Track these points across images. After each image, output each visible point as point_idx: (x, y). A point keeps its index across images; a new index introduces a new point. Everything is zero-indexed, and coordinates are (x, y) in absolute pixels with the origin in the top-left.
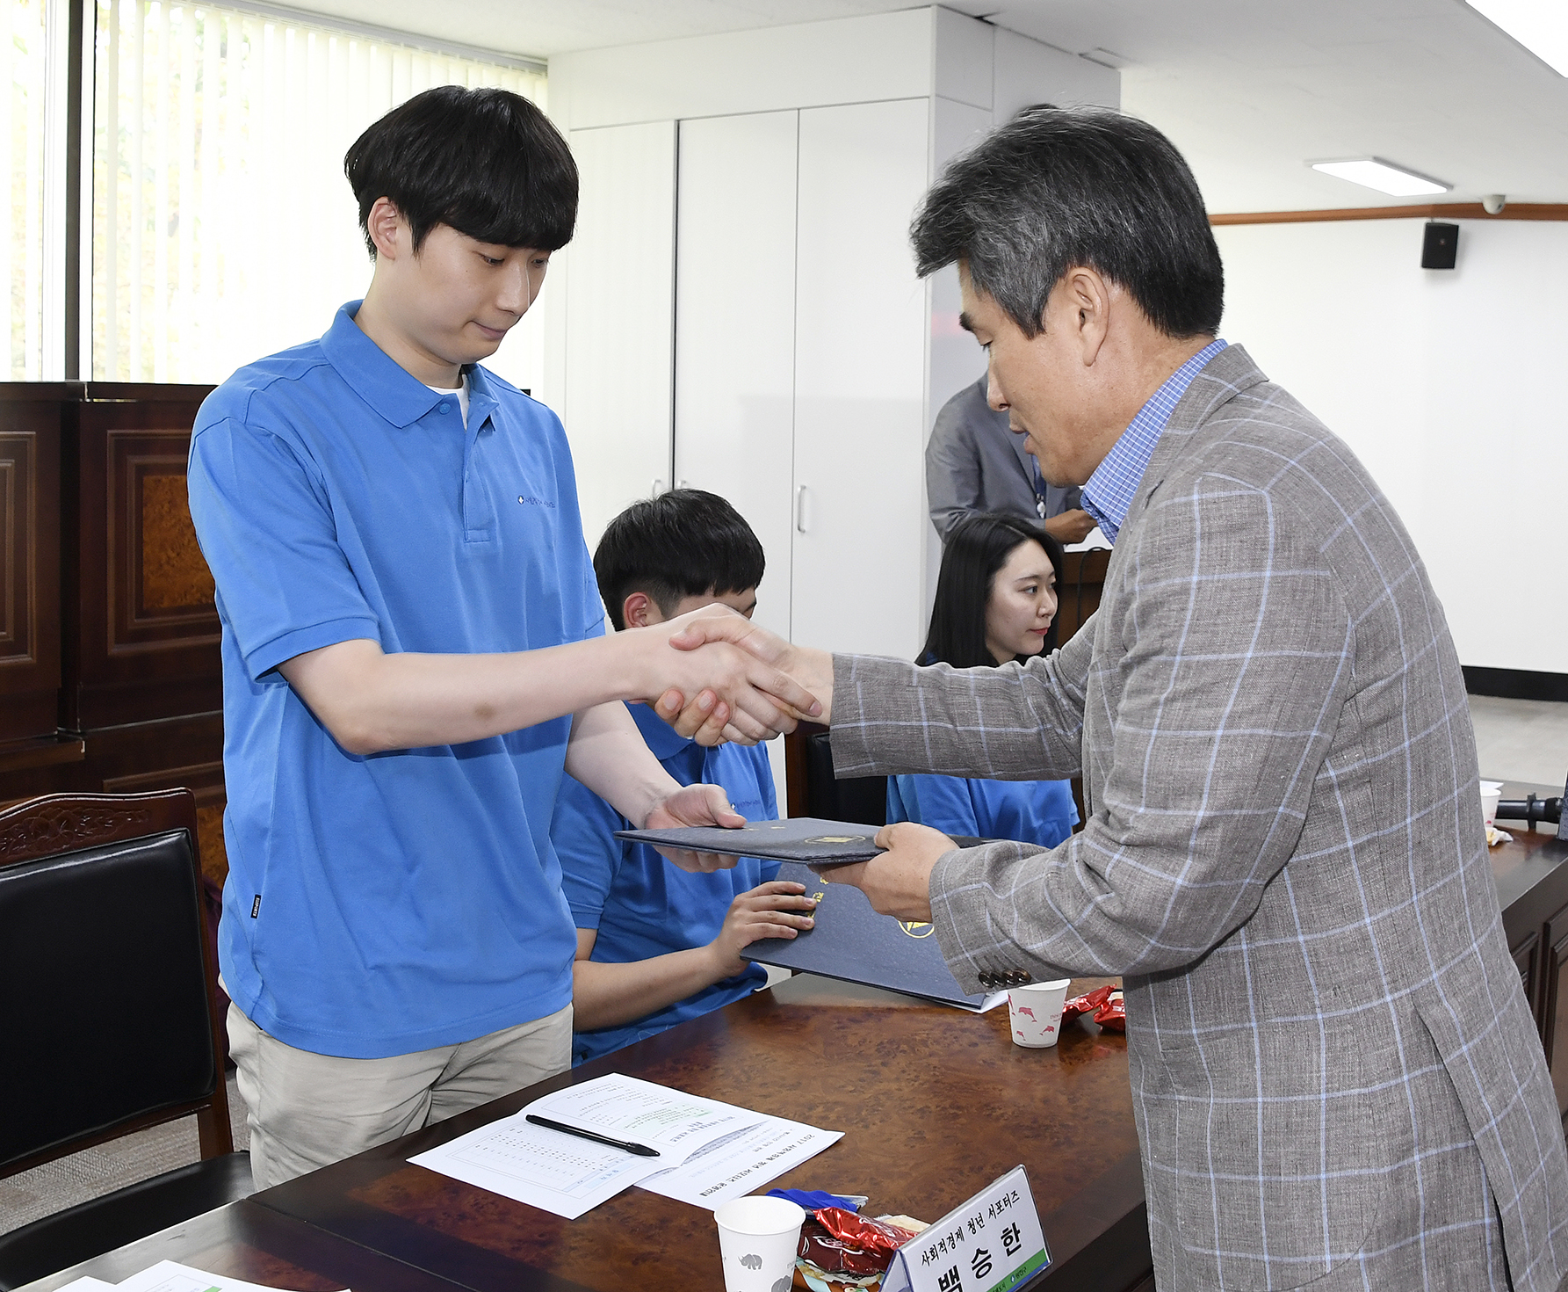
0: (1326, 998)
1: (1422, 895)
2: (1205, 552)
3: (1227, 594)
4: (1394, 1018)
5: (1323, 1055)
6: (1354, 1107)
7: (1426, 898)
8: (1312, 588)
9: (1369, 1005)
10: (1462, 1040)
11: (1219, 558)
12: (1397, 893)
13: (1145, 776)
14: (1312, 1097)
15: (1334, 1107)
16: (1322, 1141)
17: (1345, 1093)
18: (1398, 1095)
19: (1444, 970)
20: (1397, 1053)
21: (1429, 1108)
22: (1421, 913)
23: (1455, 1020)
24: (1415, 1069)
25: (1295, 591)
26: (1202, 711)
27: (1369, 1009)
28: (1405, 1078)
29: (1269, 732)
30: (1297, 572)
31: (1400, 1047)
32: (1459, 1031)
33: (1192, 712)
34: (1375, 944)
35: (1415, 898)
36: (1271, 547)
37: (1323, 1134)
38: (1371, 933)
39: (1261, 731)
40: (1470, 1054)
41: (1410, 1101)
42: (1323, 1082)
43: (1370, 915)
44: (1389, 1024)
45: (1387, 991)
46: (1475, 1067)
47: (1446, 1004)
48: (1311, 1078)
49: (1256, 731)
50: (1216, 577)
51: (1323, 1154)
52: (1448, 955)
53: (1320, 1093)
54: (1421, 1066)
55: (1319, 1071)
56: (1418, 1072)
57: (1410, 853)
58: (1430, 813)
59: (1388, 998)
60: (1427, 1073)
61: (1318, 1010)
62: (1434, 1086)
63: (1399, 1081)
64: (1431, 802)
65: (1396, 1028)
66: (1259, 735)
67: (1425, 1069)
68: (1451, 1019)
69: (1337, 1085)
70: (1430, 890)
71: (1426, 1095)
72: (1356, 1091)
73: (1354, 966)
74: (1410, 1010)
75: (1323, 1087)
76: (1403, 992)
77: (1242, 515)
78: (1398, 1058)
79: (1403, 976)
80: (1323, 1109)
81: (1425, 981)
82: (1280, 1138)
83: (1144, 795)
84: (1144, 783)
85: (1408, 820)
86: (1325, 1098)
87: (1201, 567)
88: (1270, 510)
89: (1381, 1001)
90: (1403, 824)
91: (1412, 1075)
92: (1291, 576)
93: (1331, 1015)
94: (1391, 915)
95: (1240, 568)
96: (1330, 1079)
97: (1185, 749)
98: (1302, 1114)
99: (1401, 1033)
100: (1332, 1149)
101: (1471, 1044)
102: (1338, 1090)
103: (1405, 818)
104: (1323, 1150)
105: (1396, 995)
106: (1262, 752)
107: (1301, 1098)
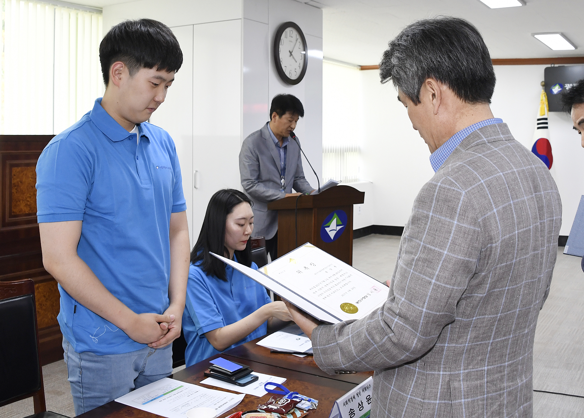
0: (421, 364)
1: (470, 344)
2: (436, 205)
3: (441, 225)
4: (441, 380)
5: (413, 383)
6: (417, 404)
7: (471, 346)
8: (472, 234)
9: (434, 373)
10: (463, 397)
11: (440, 209)
12: (460, 341)
13: (407, 286)
14: (406, 395)
15: (411, 401)
16: (404, 411)
17: (416, 398)
18: (433, 407)
19: (466, 371)
20: (437, 392)
21: (443, 415)
22: (467, 350)
23: (462, 389)
24: (442, 400)
25: (465, 233)
26: (428, 269)
27: (433, 374)
28: (438, 402)
29: (451, 287)
30: (466, 226)
31: (439, 391)
32: (462, 394)
33: (425, 268)
34: (444, 353)
35: (467, 345)
36: (458, 212)
37: (405, 408)
38: (445, 349)
39: (449, 286)
40: (465, 403)
41: (436, 410)
42: (410, 392)
43: (448, 344)
44: (438, 382)
45: (442, 370)
46: (465, 408)
47: (462, 383)
48: (407, 389)
49: (446, 286)
50: (438, 216)
51: (403, 415)
52: (471, 367)
53: (408, 395)
54: (445, 400)
55: (410, 388)
56: (443, 402)
57: (470, 329)
58: (484, 318)
59: (441, 373)
60: (446, 403)
61: (417, 367)
62: (447, 408)
63: (435, 402)
64: (486, 314)
65: (440, 384)
66: (448, 288)
67: (446, 401)
68: (461, 388)
69: (414, 395)
70: (474, 344)
71: (443, 410)
72: (420, 399)
73: (435, 358)
74: (447, 380)
75: (410, 393)
76: (447, 373)
77: (451, 197)
78: (437, 394)
79: (449, 367)
80: (408, 401)
81: (457, 372)
82: (393, 403)
83: (405, 294)
84: (406, 290)
85: (474, 318)
86: (409, 397)
87: (433, 210)
88: (461, 199)
89: (439, 373)
90: (472, 319)
91: (440, 402)
92: (464, 227)
93: (421, 371)
94: (455, 347)
95: (446, 216)
96: (413, 392)
97: (421, 282)
98: (401, 399)
99: (441, 386)
100: (406, 415)
101: (466, 400)
102: (414, 396)
103: (474, 317)
104: (403, 413)
105: (444, 373)
106: (448, 294)
107: (402, 394)
